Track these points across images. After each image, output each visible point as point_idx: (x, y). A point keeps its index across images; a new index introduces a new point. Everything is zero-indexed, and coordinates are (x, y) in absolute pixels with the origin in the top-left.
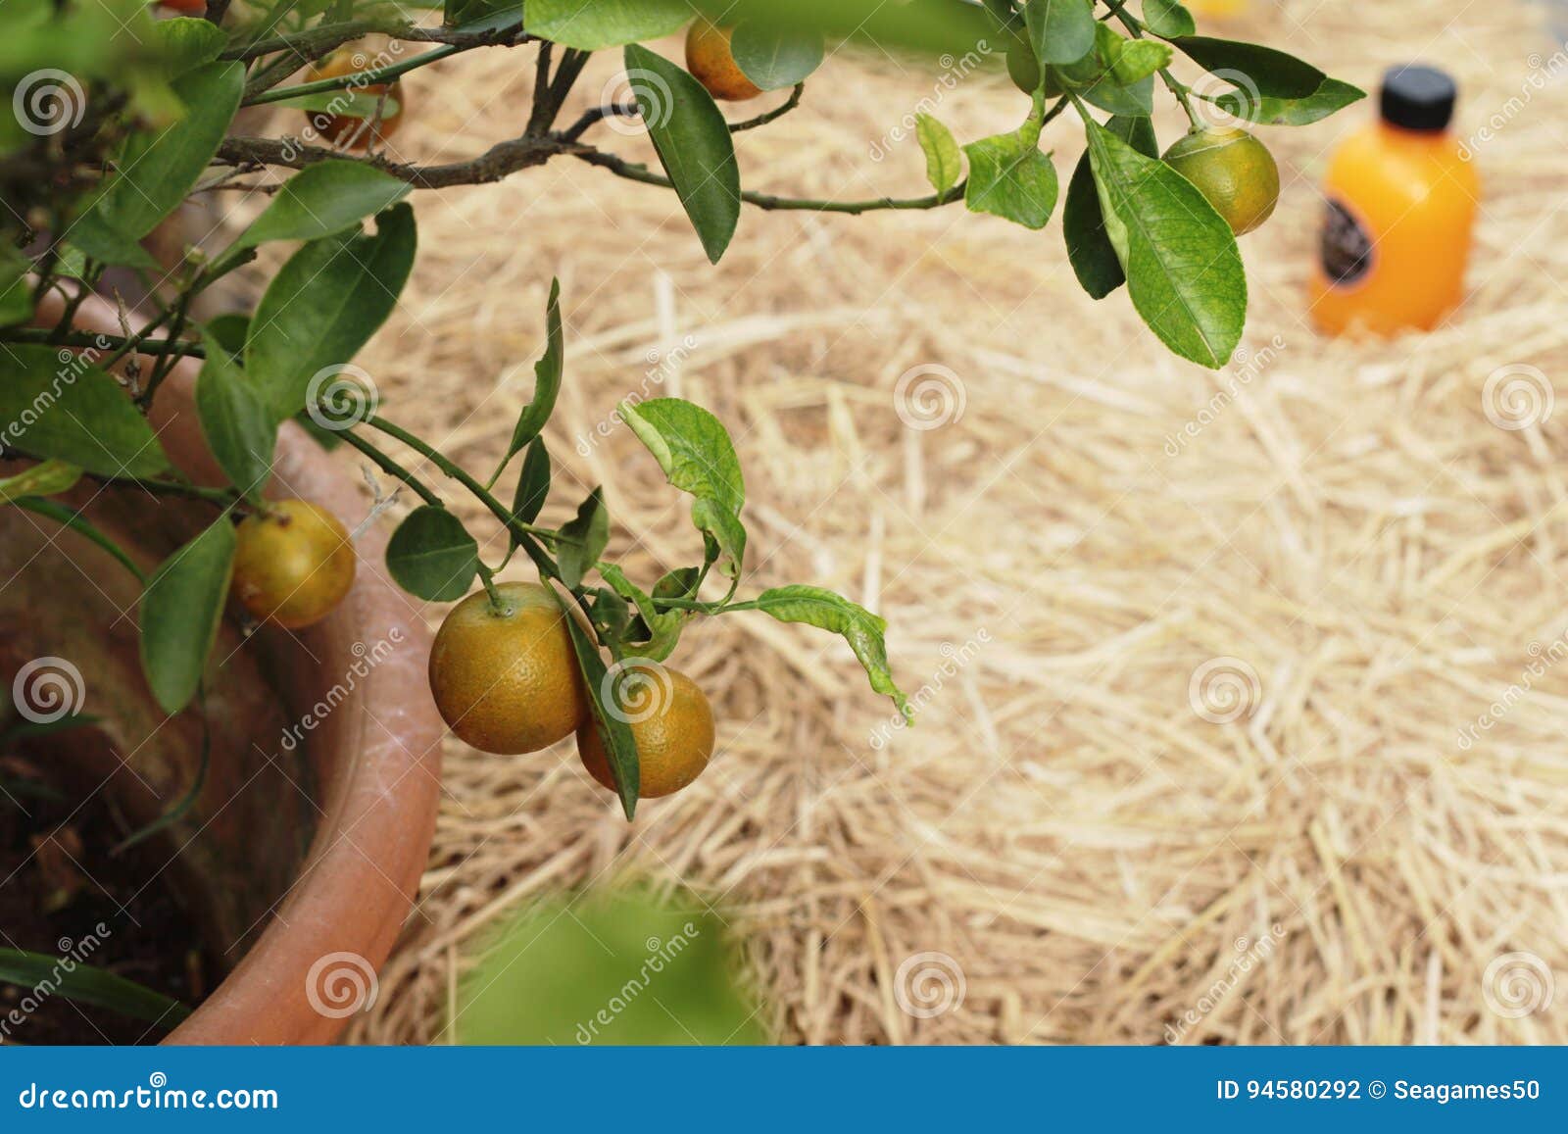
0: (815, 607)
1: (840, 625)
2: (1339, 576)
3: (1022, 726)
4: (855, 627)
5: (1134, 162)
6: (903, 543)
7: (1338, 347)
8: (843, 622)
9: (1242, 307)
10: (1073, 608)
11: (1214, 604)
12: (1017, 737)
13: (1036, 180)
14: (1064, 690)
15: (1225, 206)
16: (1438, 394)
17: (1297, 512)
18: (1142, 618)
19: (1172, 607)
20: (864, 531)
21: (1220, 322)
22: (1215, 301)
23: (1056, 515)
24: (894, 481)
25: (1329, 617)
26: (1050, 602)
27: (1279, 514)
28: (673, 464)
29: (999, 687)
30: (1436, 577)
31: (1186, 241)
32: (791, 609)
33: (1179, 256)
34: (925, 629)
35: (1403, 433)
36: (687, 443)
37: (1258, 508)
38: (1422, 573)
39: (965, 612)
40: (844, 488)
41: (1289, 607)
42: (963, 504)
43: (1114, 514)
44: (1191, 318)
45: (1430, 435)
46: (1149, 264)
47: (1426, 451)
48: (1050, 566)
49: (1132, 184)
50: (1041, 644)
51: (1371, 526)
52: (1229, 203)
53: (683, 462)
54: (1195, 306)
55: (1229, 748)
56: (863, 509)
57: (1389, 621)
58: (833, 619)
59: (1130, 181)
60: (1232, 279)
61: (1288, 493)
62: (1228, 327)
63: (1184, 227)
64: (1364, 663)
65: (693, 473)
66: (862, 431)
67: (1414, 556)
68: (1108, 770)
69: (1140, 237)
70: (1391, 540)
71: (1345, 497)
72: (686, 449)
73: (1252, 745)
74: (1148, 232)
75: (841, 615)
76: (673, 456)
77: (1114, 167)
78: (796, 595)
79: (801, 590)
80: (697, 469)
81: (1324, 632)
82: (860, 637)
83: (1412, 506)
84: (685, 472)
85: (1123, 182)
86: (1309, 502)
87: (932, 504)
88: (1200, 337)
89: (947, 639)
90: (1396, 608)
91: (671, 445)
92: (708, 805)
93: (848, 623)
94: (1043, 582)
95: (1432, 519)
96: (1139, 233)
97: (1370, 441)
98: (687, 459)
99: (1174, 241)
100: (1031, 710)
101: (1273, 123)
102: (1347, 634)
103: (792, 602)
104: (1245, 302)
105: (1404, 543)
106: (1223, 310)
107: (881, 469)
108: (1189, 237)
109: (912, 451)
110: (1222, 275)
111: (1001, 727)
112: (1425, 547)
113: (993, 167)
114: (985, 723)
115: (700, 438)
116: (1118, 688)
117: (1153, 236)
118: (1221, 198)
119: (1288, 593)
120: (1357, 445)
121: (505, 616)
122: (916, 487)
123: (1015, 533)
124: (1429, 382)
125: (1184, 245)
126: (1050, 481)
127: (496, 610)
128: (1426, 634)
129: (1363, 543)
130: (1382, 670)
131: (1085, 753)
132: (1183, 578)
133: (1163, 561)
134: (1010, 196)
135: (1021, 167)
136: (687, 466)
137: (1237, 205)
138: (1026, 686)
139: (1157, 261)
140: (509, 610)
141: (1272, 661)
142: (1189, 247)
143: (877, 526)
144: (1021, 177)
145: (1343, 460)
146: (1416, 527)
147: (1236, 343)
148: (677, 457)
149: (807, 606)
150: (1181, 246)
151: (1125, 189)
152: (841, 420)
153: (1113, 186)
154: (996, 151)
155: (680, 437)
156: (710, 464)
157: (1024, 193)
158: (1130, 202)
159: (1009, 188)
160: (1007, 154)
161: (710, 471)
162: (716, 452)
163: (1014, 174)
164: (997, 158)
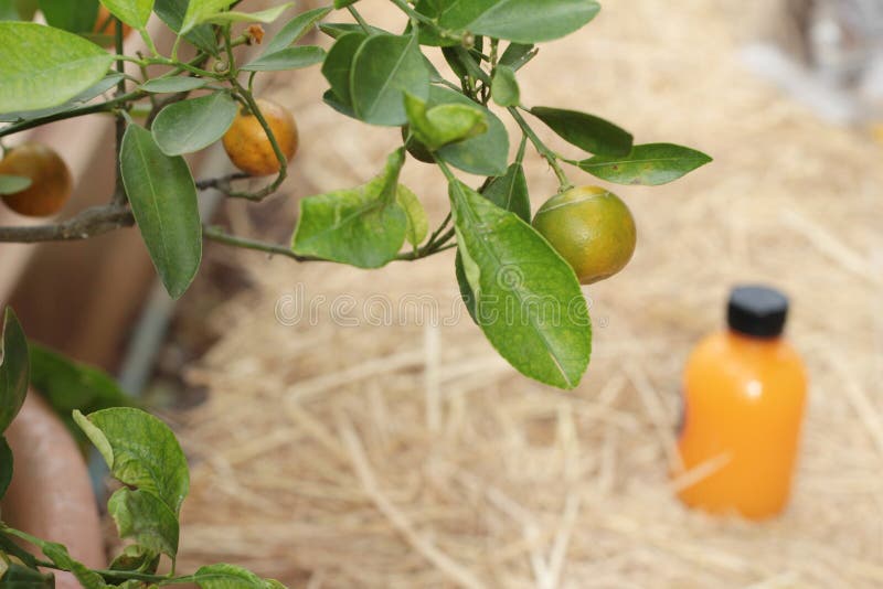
5: (493, 214)
9: (587, 337)
13: (384, 228)
21: (571, 351)
22: (567, 333)
24: (594, 473)
28: (115, 462)
31: (540, 282)
32: (216, 582)
36: (135, 446)
39: (627, 571)
44: (545, 346)
49: (491, 233)
53: (126, 460)
54: (550, 338)
62: (578, 355)
63: (538, 269)
65: (136, 469)
72: (132, 450)
76: (116, 457)
77: (475, 219)
80: (139, 466)
85: (483, 232)
88: (554, 364)
98: (131, 458)
99: (531, 282)
101: (632, 183)
103: (217, 577)
104: (590, 333)
106: (574, 341)
107: (588, 463)
108: (542, 278)
113: (332, 215)
125: (539, 285)
134: (349, 241)
135: (368, 217)
137: (589, 250)
142: (543, 287)
144: (367, 226)
147: (586, 368)
148: (121, 457)
149: (228, 581)
151: (486, 238)
153: (475, 235)
154: (336, 203)
155: (128, 440)
156: (153, 463)
157: (368, 239)
158: (492, 248)
159: (348, 234)
160: (348, 206)
161: (153, 468)
162: (163, 451)
163: (358, 223)
164: (338, 208)
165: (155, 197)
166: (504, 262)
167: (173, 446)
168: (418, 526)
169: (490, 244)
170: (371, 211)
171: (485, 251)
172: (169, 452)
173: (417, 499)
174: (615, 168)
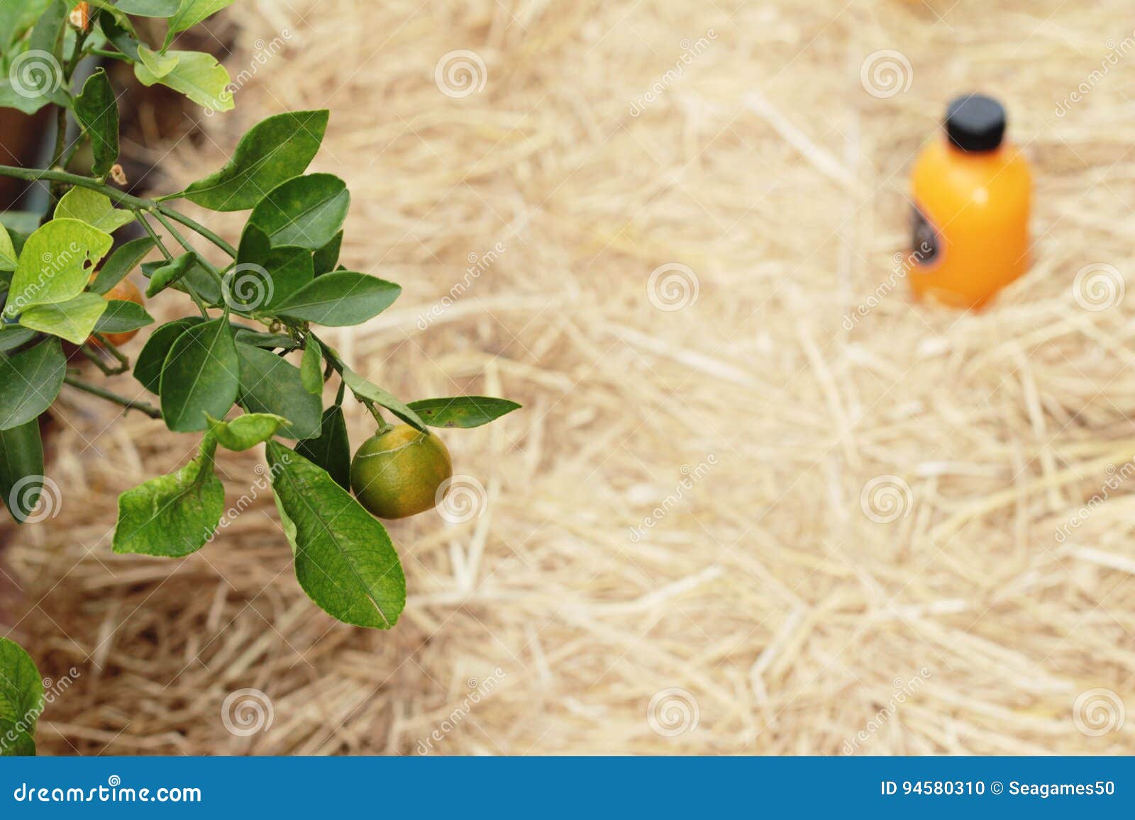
3: (571, 667)
5: (310, 471)
10: (634, 562)
12: (564, 675)
13: (202, 506)
14: (607, 634)
16: (977, 364)
17: (843, 468)
19: (708, 564)
21: (388, 593)
22: (383, 577)
23: (639, 477)
24: (521, 444)
25: (842, 569)
30: (939, 532)
31: (356, 531)
33: (353, 541)
34: (514, 579)
38: (929, 527)
39: (548, 567)
42: (567, 468)
44: (364, 589)
45: (962, 404)
47: (956, 416)
48: (622, 525)
49: (309, 488)
50: (605, 592)
54: (368, 580)
55: (732, 689)
56: (489, 470)
57: (891, 572)
59: (308, 486)
60: (393, 563)
61: (839, 452)
62: (395, 597)
63: (354, 521)
64: (861, 610)
67: (924, 515)
68: (633, 703)
69: (319, 528)
73: (749, 685)
74: (326, 524)
77: (293, 476)
81: (836, 582)
83: (932, 467)
85: (301, 488)
87: (545, 467)
90: (901, 559)
92: (317, 728)
95: (943, 481)
96: (318, 525)
97: (913, 406)
99: (348, 531)
100: (582, 652)
101: (446, 426)
102: (854, 583)
104: (404, 581)
105: (919, 504)
106: (390, 584)
108: (358, 529)
110: (385, 559)
111: (554, 667)
112: (933, 510)
113: (150, 507)
114: (541, 663)
116: (654, 634)
120: (903, 409)
122: (533, 455)
123: (603, 493)
124: (971, 355)
125: (356, 534)
128: (918, 585)
130: (874, 618)
131: (618, 690)
132: (726, 534)
133: (716, 520)
134: (167, 529)
135: (185, 499)
138: (578, 632)
139: (335, 546)
141: (787, 608)
142: (360, 535)
144: (185, 507)
145: (890, 422)
146: (930, 488)
147: (402, 609)
150: (353, 534)
151: (304, 493)
152: (492, 389)
153: (294, 491)
154: (154, 493)
156: (8, 684)
157: (186, 521)
158: (310, 502)
159: (166, 521)
160: (166, 494)
161: (8, 689)
163: (176, 506)
164: (156, 497)
169: (308, 499)
170: (188, 494)
171: (303, 506)
174: (429, 412)
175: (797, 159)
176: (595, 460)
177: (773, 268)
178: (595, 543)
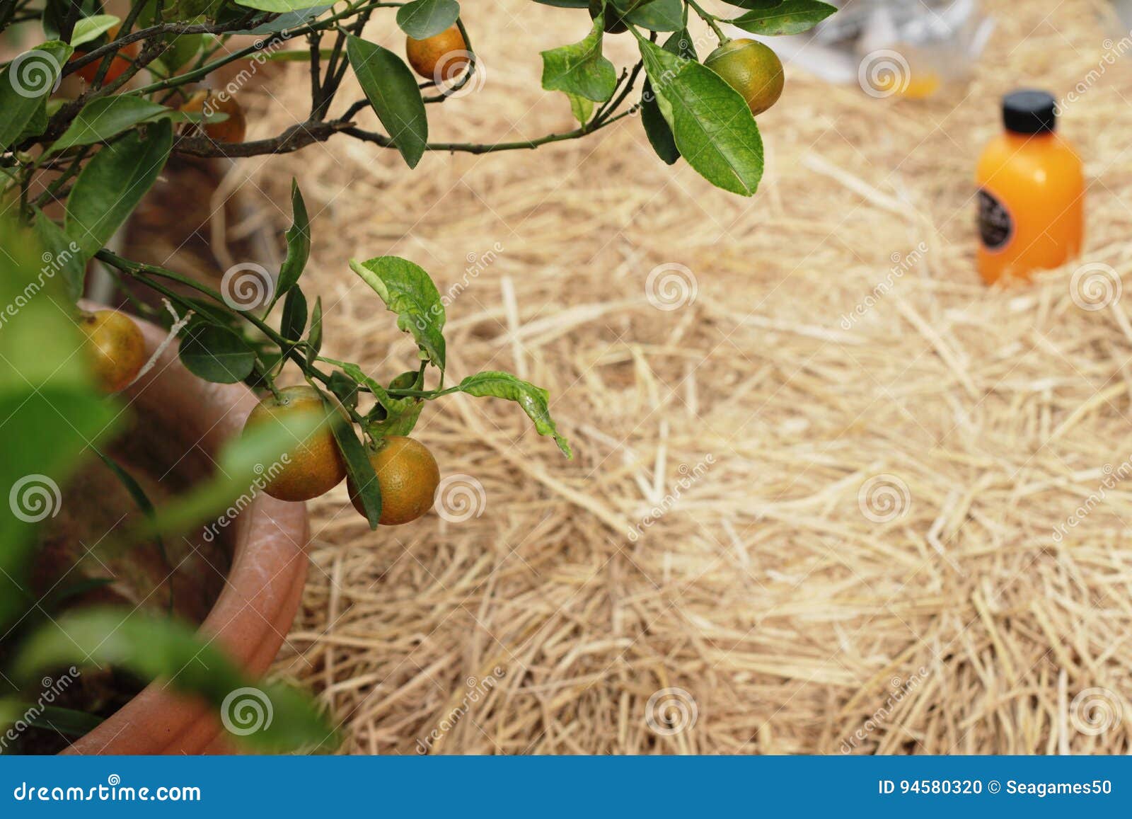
0: (496, 384)
1: (513, 394)
2: (996, 436)
3: (768, 548)
4: (523, 393)
5: (675, 63)
6: (683, 440)
7: (995, 289)
8: (515, 391)
9: (760, 151)
10: (800, 469)
11: (902, 457)
12: (762, 554)
14: (794, 521)
15: (743, 87)
16: (1061, 309)
17: (966, 398)
18: (850, 471)
19: (870, 462)
20: (656, 436)
21: (748, 164)
22: (742, 151)
23: (792, 412)
25: (985, 461)
26: (787, 467)
27: (953, 400)
28: (390, 297)
29: (748, 522)
30: (1061, 429)
31: (717, 112)
32: (481, 387)
33: (715, 123)
34: (698, 492)
35: (1040, 340)
36: (401, 284)
37: (939, 397)
38: (1052, 428)
39: (726, 479)
40: (644, 409)
41: (959, 457)
42: (724, 409)
43: (833, 408)
44: (728, 164)
45: (1058, 338)
46: (694, 130)
47: (1056, 348)
48: (787, 444)
49: (675, 77)
50: (780, 494)
51: (1017, 400)
52: (746, 86)
53: (397, 295)
54: (730, 156)
55: (913, 549)
56: (656, 422)
57: (1029, 460)
58: (509, 390)
60: (751, 134)
61: (959, 386)
62: (754, 167)
63: (715, 103)
64: (1010, 487)
65: (405, 303)
66: (656, 374)
67: (1046, 416)
68: (828, 572)
69: (686, 112)
70: (1031, 408)
71: (998, 385)
72: (400, 288)
73: (929, 546)
74: (691, 109)
75: (513, 387)
76: (389, 293)
78: (484, 378)
79: (486, 374)
80: (408, 300)
81: (982, 471)
82: (528, 401)
83: (1044, 385)
84: (399, 302)
86: (974, 391)
88: (735, 177)
89: (714, 497)
90: (1033, 450)
91: (388, 286)
93: (518, 392)
94: (782, 455)
95: (1058, 391)
96: (685, 110)
97: (1017, 347)
98: (400, 293)
99: (709, 114)
100: (773, 536)
101: (775, 34)
102: (998, 469)
103: (481, 383)
104: (762, 149)
105: (1040, 407)
106: (749, 156)
107: (669, 395)
108: (719, 110)
109: (690, 382)
110: (745, 132)
111: (750, 550)
112: (1054, 409)
113: (564, 63)
114: (740, 548)
115: (411, 281)
116: (834, 517)
117: (695, 112)
118: (740, 83)
119: (959, 449)
120: (1008, 350)
121: (284, 405)
122: (692, 405)
123: (761, 426)
124: (1054, 304)
125: (717, 115)
126: (786, 391)
127: (278, 402)
128: (1054, 463)
129: (1011, 413)
130: (1023, 490)
131: (812, 561)
132: (879, 443)
134: (578, 82)
135: (586, 65)
136: (401, 298)
137: (751, 86)
138: (766, 520)
139: (700, 128)
140: (286, 401)
141: (944, 492)
142: (720, 116)
143: (664, 430)
144: (588, 72)
145: (998, 361)
146: (1047, 397)
147: (761, 177)
148: (392, 293)
149: (491, 384)
150: (714, 116)
151: (671, 82)
152: (642, 368)
154: (565, 54)
155: (395, 280)
156: (418, 297)
157: (590, 82)
159: (577, 78)
160: (573, 56)
161: (418, 301)
162: (422, 289)
163: (581, 70)
164: (567, 58)
165: (380, 92)
166: (687, 99)
167: (429, 284)
168: (529, 458)
169: (675, 87)
170: (589, 61)
172: (427, 289)
173: (520, 438)
174: (762, 23)
175: (861, 201)
176: (745, 403)
177: (863, 270)
178: (766, 460)
